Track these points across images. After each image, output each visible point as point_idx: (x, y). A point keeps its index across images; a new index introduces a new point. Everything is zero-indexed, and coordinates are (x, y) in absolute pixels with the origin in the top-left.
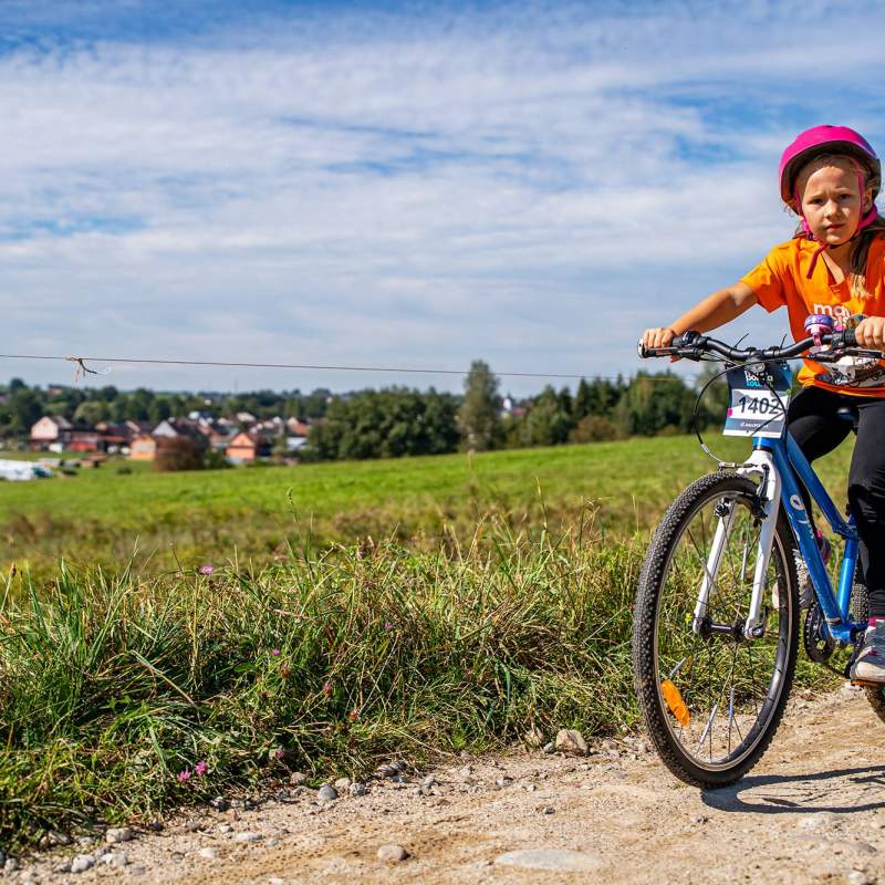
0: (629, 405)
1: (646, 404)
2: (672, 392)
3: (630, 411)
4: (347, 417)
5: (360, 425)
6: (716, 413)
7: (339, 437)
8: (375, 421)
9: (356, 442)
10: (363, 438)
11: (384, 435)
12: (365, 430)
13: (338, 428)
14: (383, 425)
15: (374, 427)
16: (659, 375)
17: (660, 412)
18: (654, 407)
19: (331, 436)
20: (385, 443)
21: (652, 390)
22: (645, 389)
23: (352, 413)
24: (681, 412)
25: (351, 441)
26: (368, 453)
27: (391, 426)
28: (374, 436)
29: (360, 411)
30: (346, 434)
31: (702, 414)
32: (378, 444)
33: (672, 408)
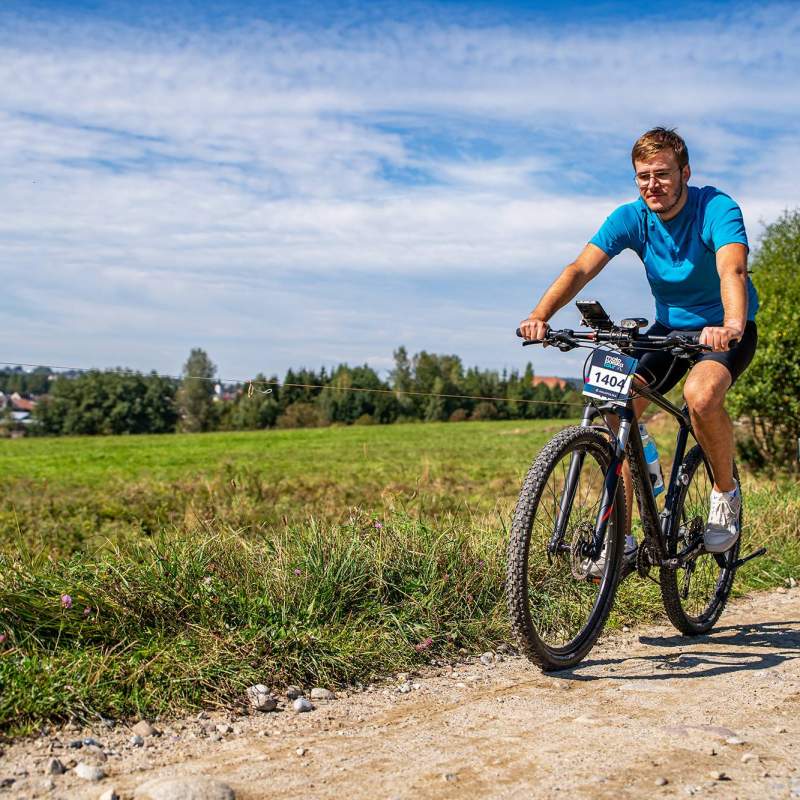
0: (330, 395)
1: (345, 395)
2: (369, 385)
3: (330, 401)
4: (72, 395)
5: (85, 403)
6: (405, 405)
7: (63, 413)
8: (99, 400)
9: (80, 418)
10: (87, 415)
11: (106, 414)
12: (89, 408)
13: (64, 404)
14: (107, 404)
15: (98, 405)
16: (358, 369)
17: (357, 403)
18: (353, 398)
19: (56, 411)
20: (108, 420)
21: (351, 382)
22: (345, 381)
23: (78, 391)
24: (376, 403)
25: (76, 417)
26: (91, 429)
27: (113, 406)
28: (97, 413)
29: (84, 391)
30: (71, 411)
31: (393, 406)
32: (100, 421)
33: (368, 400)
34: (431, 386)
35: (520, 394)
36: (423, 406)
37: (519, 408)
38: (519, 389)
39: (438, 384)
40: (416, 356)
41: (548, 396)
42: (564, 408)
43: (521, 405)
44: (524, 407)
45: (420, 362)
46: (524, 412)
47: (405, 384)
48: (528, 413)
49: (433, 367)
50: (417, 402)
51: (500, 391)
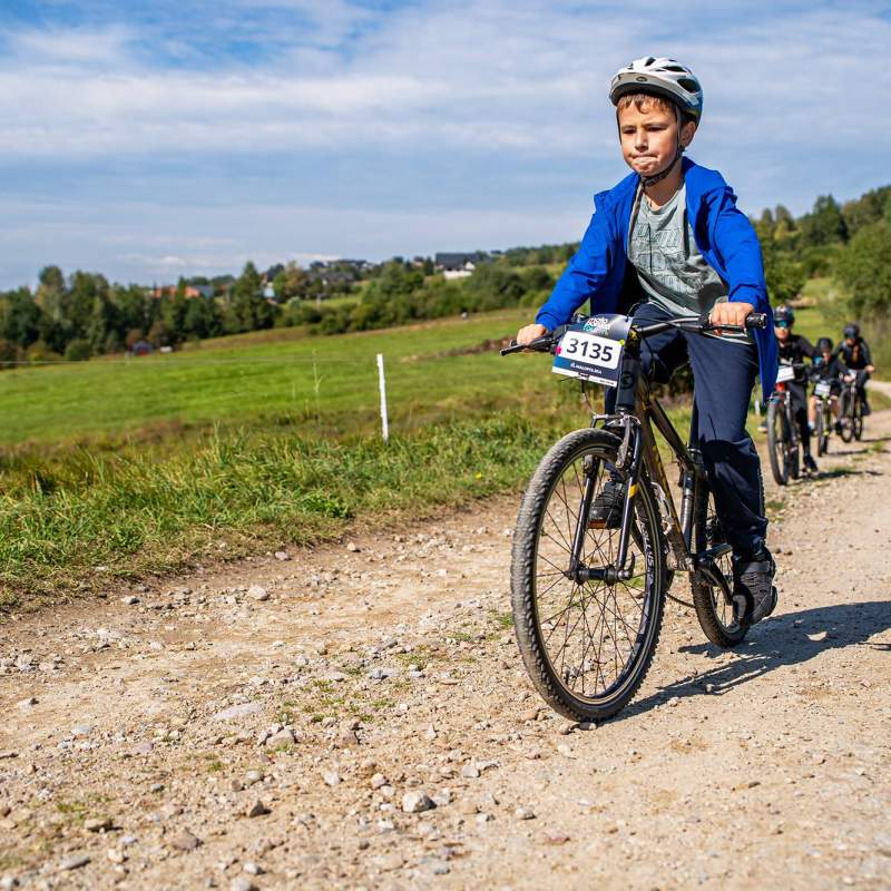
1: (6, 322)
2: (27, 310)
6: (65, 328)
17: (20, 329)
18: (15, 325)
21: (11, 307)
24: (39, 328)
31: (56, 330)
33: (31, 324)
34: (91, 307)
35: (175, 308)
36: (84, 327)
37: (177, 323)
38: (174, 304)
39: (98, 305)
40: (71, 277)
41: (203, 310)
42: (220, 320)
43: (178, 319)
44: (180, 320)
45: (76, 282)
46: (181, 327)
47: (64, 308)
48: (185, 327)
49: (90, 286)
50: (77, 325)
51: (154, 306)
